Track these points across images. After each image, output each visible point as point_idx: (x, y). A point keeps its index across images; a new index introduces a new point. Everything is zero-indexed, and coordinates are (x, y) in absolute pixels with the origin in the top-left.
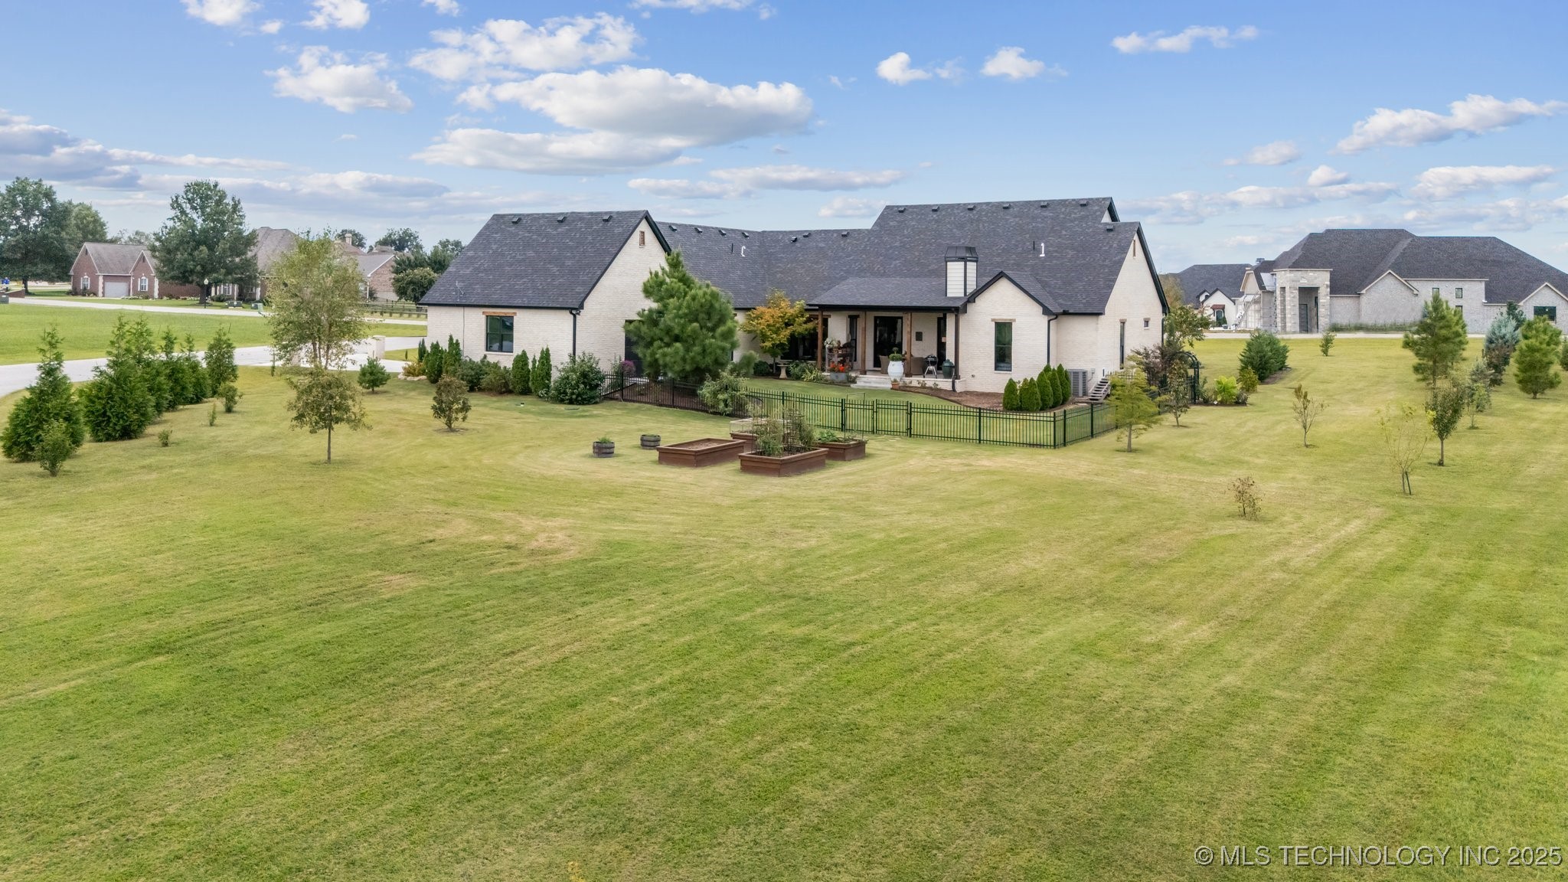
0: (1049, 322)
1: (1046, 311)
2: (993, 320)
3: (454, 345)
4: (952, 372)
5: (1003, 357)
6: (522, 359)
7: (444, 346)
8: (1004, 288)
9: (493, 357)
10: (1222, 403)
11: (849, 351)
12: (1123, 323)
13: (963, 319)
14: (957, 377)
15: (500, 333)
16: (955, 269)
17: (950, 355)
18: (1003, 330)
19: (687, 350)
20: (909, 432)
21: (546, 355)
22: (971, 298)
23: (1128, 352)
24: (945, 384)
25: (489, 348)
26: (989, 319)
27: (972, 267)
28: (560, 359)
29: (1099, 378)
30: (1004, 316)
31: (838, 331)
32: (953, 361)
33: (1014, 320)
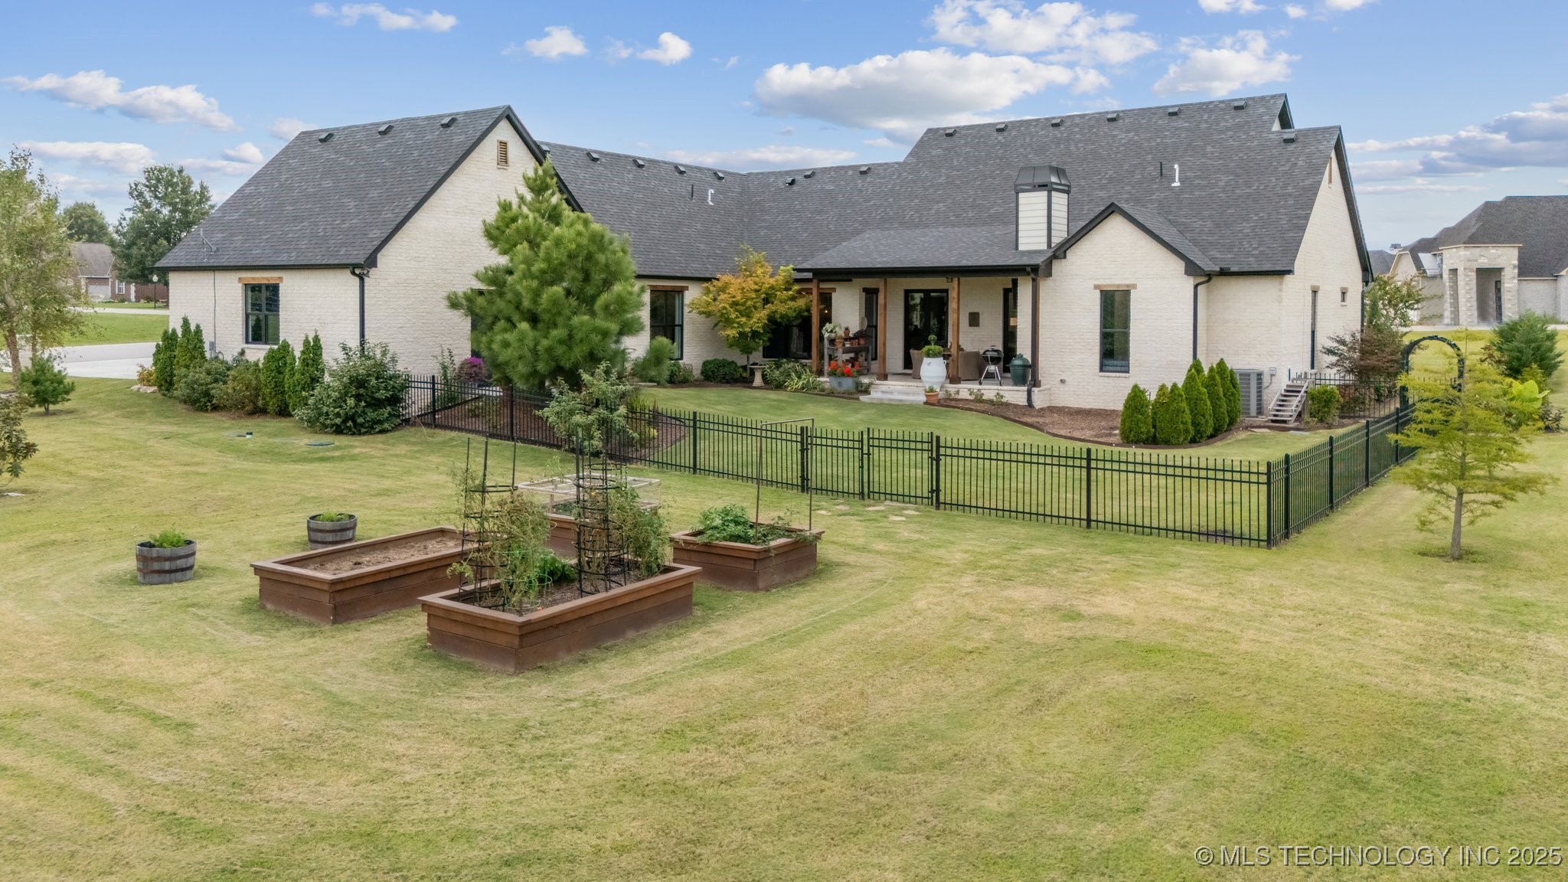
0: (1196, 287)
1: (1192, 269)
2: (1096, 287)
4: (1028, 375)
5: (1114, 349)
8: (1116, 233)
9: (253, 354)
12: (1315, 292)
13: (1045, 286)
14: (1036, 383)
16: (1032, 206)
17: (1023, 348)
18: (1116, 302)
20: (935, 498)
22: (1060, 252)
23: (1323, 341)
24: (1015, 395)
25: (249, 339)
26: (1091, 284)
27: (1060, 200)
29: (1282, 383)
30: (1115, 280)
31: (846, 313)
32: (1028, 356)
33: (1134, 286)
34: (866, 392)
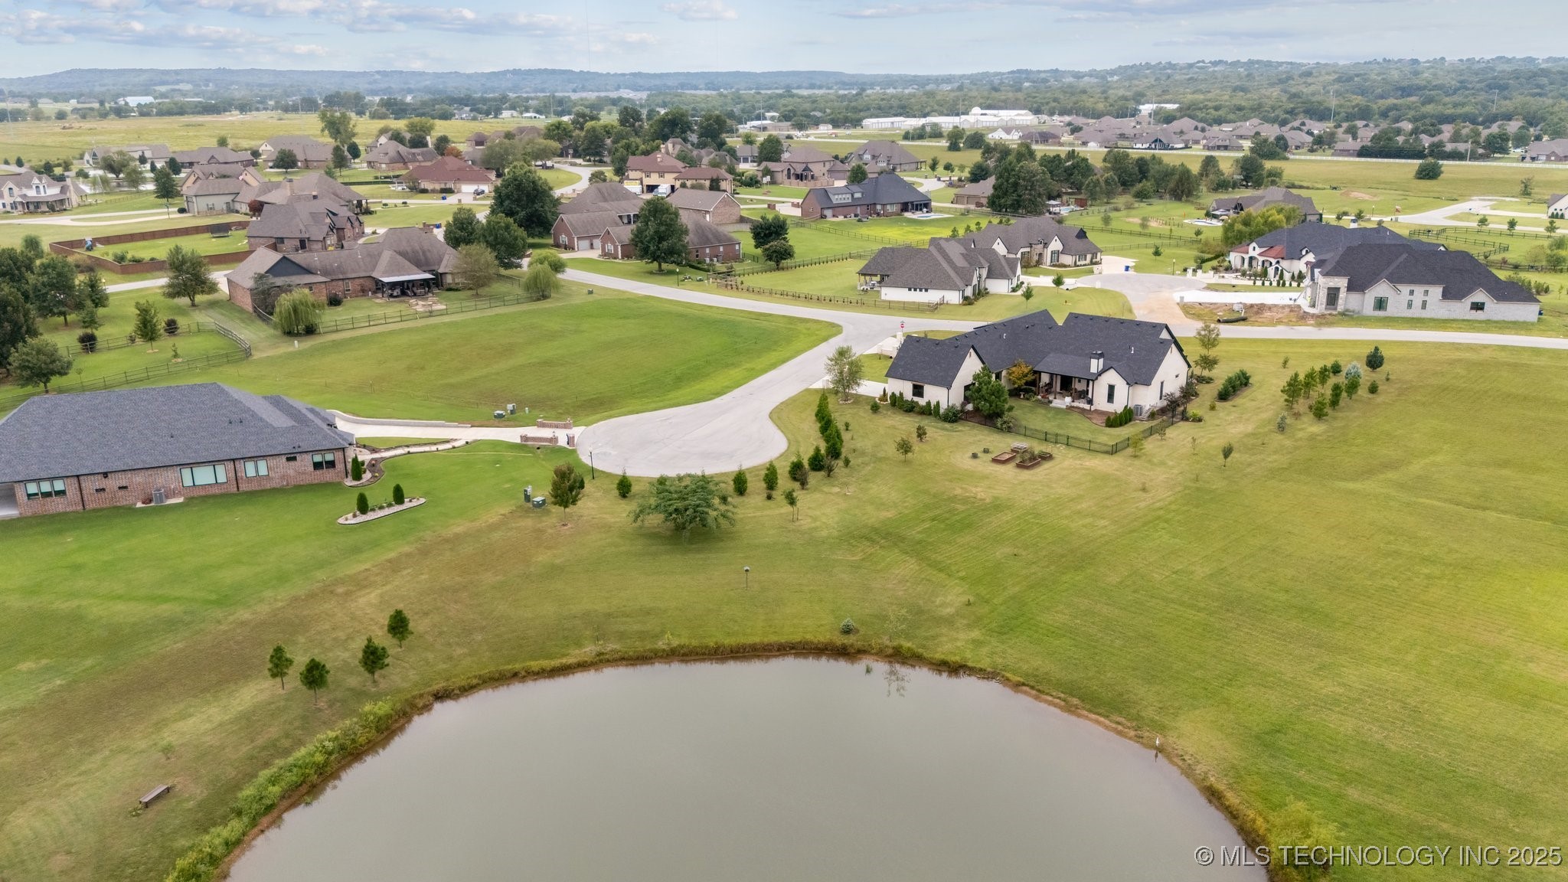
0: (1129, 387)
1: (1128, 384)
2: (1107, 384)
3: (901, 394)
4: (1090, 402)
5: (1111, 397)
6: (929, 403)
7: (898, 394)
8: (1112, 371)
9: (916, 399)
10: (1193, 421)
11: (1050, 385)
12: (1162, 383)
13: (1096, 382)
14: (1092, 404)
15: (918, 391)
16: (1094, 362)
17: (1090, 396)
18: (1111, 388)
19: (991, 406)
20: (1067, 444)
21: (938, 403)
22: (1100, 374)
23: (1164, 394)
24: (1087, 407)
25: (914, 395)
27: (1101, 360)
28: (943, 406)
29: (1148, 407)
30: (1112, 383)
31: (1045, 379)
33: (1116, 385)
34: (1051, 402)
